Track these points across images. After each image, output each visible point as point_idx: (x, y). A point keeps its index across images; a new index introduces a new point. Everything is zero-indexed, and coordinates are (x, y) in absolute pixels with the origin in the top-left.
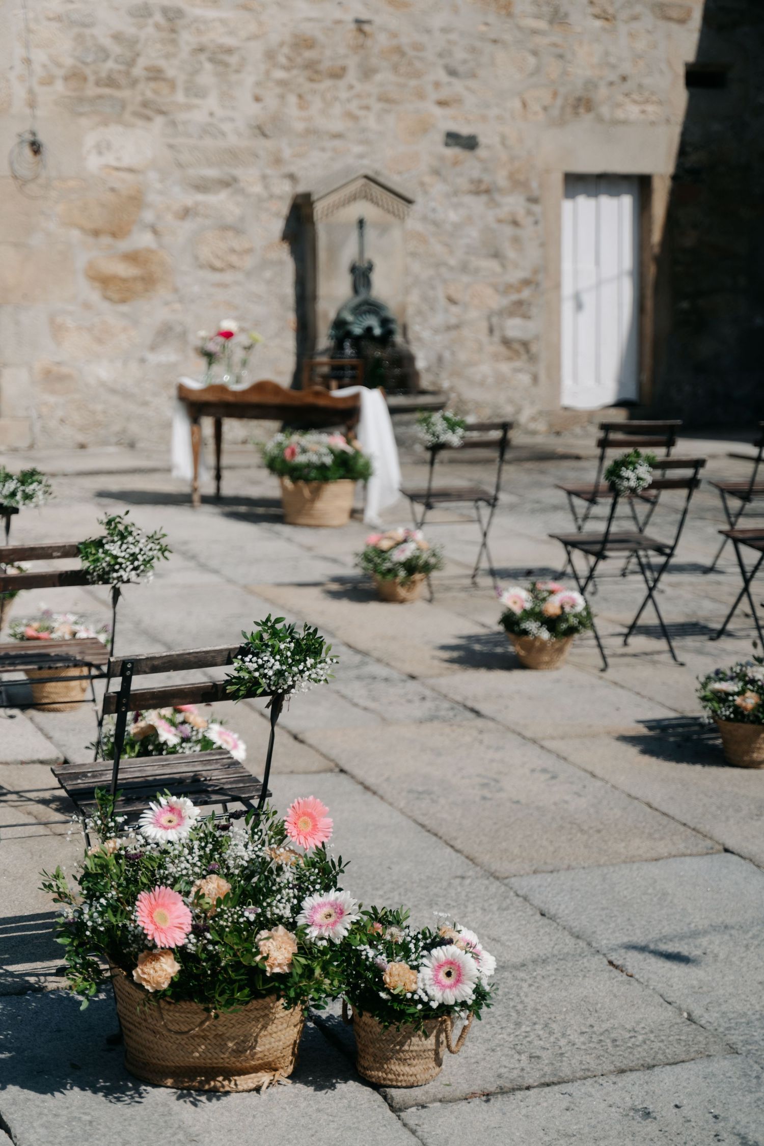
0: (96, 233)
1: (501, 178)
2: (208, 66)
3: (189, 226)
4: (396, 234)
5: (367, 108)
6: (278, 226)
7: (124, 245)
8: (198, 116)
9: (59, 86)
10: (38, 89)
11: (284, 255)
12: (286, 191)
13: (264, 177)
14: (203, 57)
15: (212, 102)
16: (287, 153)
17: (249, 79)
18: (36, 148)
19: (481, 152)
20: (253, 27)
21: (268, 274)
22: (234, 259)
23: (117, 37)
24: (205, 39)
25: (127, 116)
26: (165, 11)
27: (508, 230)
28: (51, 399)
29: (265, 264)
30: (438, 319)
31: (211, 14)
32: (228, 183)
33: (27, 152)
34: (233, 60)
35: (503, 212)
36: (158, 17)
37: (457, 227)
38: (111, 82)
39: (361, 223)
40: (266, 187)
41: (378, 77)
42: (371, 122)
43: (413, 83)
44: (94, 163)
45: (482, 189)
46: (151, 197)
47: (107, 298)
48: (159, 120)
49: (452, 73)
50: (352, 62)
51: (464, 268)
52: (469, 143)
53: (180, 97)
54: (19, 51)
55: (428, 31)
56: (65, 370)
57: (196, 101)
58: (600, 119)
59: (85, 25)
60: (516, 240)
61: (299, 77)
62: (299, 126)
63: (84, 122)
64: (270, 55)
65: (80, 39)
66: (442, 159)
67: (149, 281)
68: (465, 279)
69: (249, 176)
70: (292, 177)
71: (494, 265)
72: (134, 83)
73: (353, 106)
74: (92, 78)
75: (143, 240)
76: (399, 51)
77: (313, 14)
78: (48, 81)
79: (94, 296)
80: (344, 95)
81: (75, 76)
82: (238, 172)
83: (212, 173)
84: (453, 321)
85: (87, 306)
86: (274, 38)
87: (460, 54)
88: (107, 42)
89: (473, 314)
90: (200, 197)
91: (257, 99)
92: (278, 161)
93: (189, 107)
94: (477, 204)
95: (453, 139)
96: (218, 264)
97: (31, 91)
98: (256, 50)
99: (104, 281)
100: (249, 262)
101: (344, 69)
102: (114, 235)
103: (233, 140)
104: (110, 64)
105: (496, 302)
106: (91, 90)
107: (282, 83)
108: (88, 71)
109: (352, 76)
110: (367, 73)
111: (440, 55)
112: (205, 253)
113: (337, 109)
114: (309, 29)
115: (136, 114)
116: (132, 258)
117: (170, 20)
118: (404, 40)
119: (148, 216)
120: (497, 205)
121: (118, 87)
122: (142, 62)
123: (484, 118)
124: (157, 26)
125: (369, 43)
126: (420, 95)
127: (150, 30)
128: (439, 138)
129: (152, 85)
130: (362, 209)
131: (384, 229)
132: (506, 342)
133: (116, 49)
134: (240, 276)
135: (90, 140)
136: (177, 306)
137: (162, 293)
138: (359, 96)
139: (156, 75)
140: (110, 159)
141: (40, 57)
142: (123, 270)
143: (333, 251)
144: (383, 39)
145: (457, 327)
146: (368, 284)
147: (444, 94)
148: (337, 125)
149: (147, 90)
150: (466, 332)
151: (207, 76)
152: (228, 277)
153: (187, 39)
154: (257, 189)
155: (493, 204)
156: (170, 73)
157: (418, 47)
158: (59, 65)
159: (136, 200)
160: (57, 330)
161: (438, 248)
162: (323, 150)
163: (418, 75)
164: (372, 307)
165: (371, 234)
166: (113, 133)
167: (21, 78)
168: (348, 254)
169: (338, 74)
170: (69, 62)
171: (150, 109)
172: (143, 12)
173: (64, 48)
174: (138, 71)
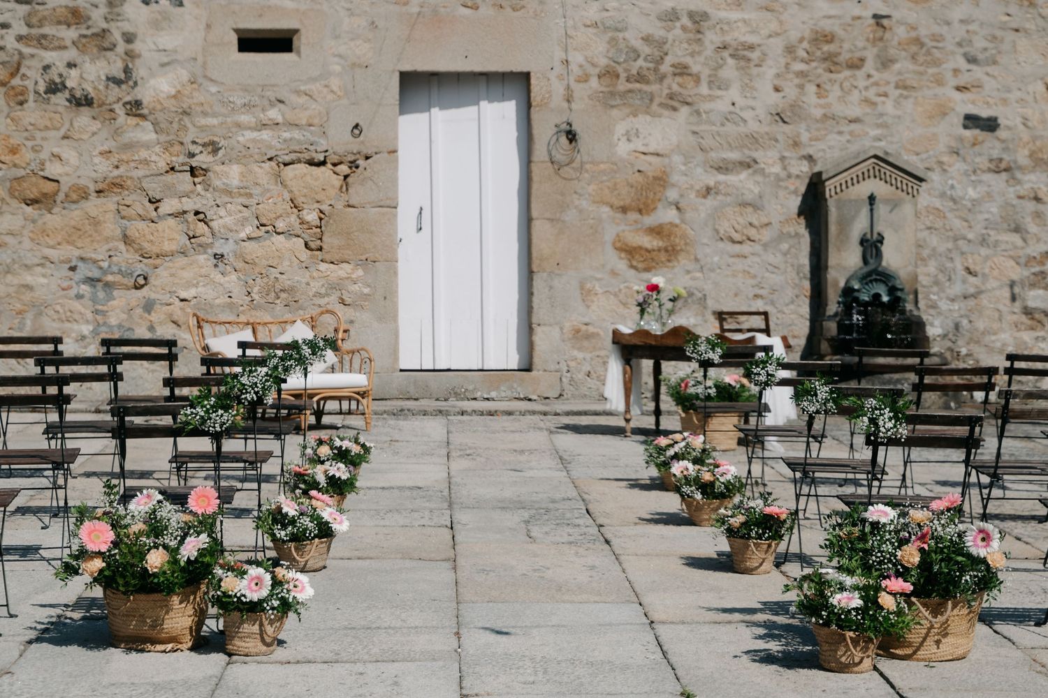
0: (624, 210)
1: (1022, 157)
2: (730, 61)
3: (710, 202)
4: (907, 209)
5: (886, 95)
6: (796, 202)
7: (649, 220)
8: (722, 106)
9: (594, 83)
10: (573, 85)
11: (801, 228)
12: (805, 169)
13: (783, 158)
14: (726, 54)
15: (734, 93)
16: (805, 137)
17: (769, 71)
18: (572, 136)
19: (1001, 133)
20: (774, 26)
21: (785, 246)
22: (752, 233)
23: (647, 39)
24: (728, 39)
25: (654, 107)
26: (691, 15)
27: (1031, 206)
28: (580, 355)
29: (782, 237)
30: (957, 289)
31: (734, 15)
32: (747, 165)
33: (564, 140)
34: (754, 55)
35: (1024, 189)
36: (685, 21)
37: (975, 202)
38: (640, 78)
39: (872, 199)
40: (785, 168)
41: (897, 66)
42: (889, 107)
43: (931, 71)
44: (623, 149)
45: (1001, 168)
46: (675, 178)
47: (632, 267)
48: (685, 110)
49: (972, 60)
50: (870, 54)
51: (983, 241)
52: (990, 125)
53: (704, 89)
54: (559, 54)
55: (948, 23)
56: (591, 329)
57: (719, 93)
59: (617, 30)
60: (1038, 215)
61: (818, 69)
62: (818, 113)
63: (615, 112)
64: (790, 50)
65: (613, 42)
66: (961, 139)
67: (671, 252)
68: (984, 251)
69: (769, 159)
70: (810, 158)
71: (1016, 239)
72: (662, 78)
73: (871, 94)
74: (623, 75)
75: (667, 215)
76: (918, 41)
77: (832, 12)
78: (584, 79)
79: (621, 265)
80: (862, 83)
81: (609, 74)
82: (755, 155)
83: (734, 156)
84: (972, 290)
85: (614, 273)
86: (794, 35)
87: (979, 43)
88: (638, 44)
89: (992, 284)
90: (721, 177)
91: (777, 90)
92: (796, 144)
93: (712, 98)
94: (998, 182)
95: (971, 121)
96: (737, 237)
97: (568, 87)
98: (777, 45)
99: (630, 252)
100: (766, 235)
101: (862, 60)
102: (640, 211)
103: (753, 126)
104: (640, 62)
105: (1017, 273)
106: (622, 86)
107: (801, 74)
108: (620, 70)
109: (869, 66)
110: (885, 63)
111: (960, 44)
112: (725, 227)
113: (855, 97)
114: (827, 26)
115: (661, 105)
116: (657, 231)
117: (696, 22)
118: (923, 32)
119: (672, 194)
120: (1019, 182)
121: (648, 82)
122: (669, 60)
123: (1005, 101)
124: (684, 28)
125: (887, 35)
126: (940, 82)
127: (678, 31)
128: (958, 120)
129: (678, 79)
130: (874, 186)
131: (895, 205)
132: (1028, 312)
133: (645, 50)
134: (757, 248)
135: (621, 128)
136: (699, 275)
137: (684, 262)
138: (876, 84)
139: (682, 70)
140: (638, 145)
141: (577, 58)
142: (648, 242)
143: (844, 225)
144: (901, 32)
145: (974, 296)
146: (879, 255)
147: (963, 80)
148: (855, 111)
149: (674, 84)
150: (984, 300)
151: (730, 70)
152: (746, 248)
153: (712, 38)
154: (777, 169)
155: (1014, 181)
156: (695, 69)
157: (937, 38)
158: (593, 65)
159: (662, 179)
160: (586, 294)
161: (957, 224)
162: (840, 133)
163: (936, 63)
165: (881, 210)
166: (642, 121)
167: (560, 77)
168: (860, 226)
169: (856, 65)
170: (603, 62)
171: (674, 102)
172: (671, 17)
173: (599, 51)
174: (665, 68)
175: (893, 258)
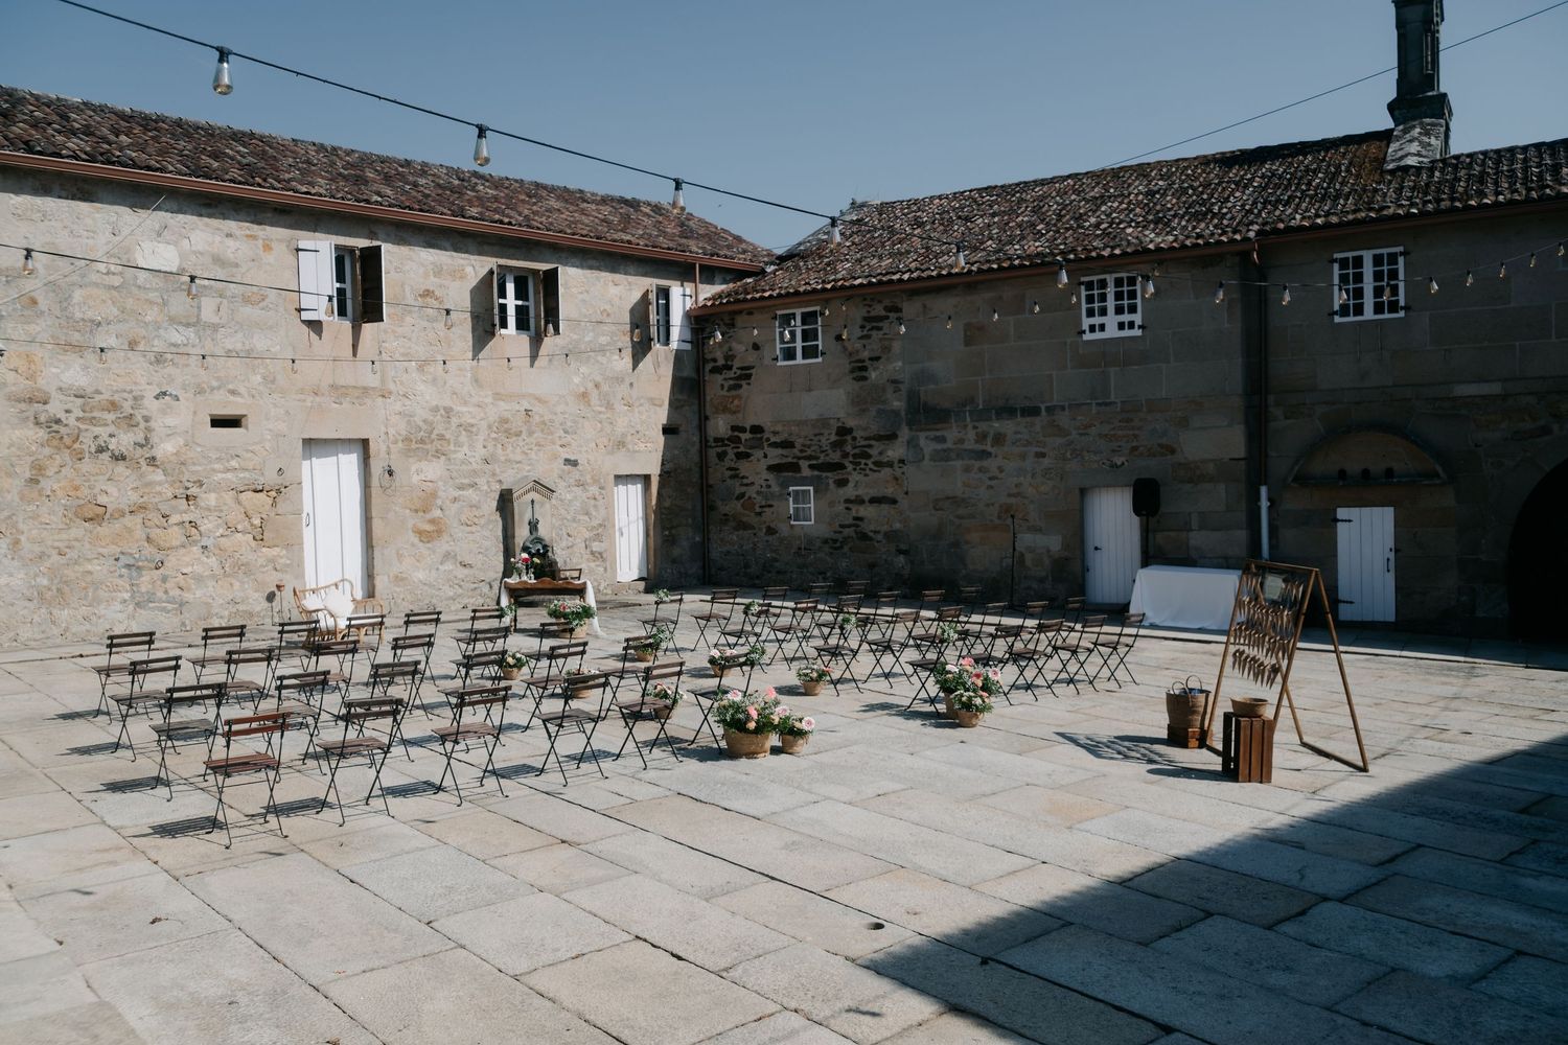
0: (416, 511)
1: (588, 478)
2: (464, 433)
3: (456, 505)
4: (548, 506)
5: (531, 449)
6: (495, 504)
7: (429, 516)
8: (460, 456)
9: (400, 444)
10: (391, 445)
11: (497, 517)
12: (497, 488)
13: (488, 482)
14: (461, 429)
15: (465, 449)
16: (498, 471)
17: (481, 438)
18: (390, 473)
19: (579, 467)
20: (482, 415)
21: (491, 527)
22: (476, 520)
23: (425, 421)
24: (462, 420)
25: (429, 457)
26: (445, 408)
27: (593, 502)
28: (398, 590)
29: (489, 522)
30: (564, 544)
31: (465, 409)
32: (473, 485)
33: (387, 475)
34: (474, 430)
35: (590, 494)
36: (442, 412)
37: (570, 501)
38: (422, 441)
39: (533, 501)
40: (489, 487)
41: (536, 435)
42: (533, 455)
43: (550, 437)
44: (415, 479)
45: (580, 484)
46: (440, 493)
47: (421, 541)
48: (443, 458)
49: (566, 432)
50: (524, 429)
51: (574, 520)
52: (574, 463)
53: (452, 447)
54: (383, 429)
55: (556, 414)
56: (404, 576)
57: (457, 449)
58: (629, 450)
59: (411, 416)
60: (595, 506)
61: (502, 436)
62: (503, 458)
63: (411, 460)
64: (490, 427)
65: (409, 422)
66: (563, 471)
67: (439, 532)
68: (575, 525)
69: (482, 482)
70: (500, 481)
71: (586, 518)
72: (432, 441)
73: (525, 449)
74: (414, 440)
75: (437, 513)
76: (544, 423)
77: (507, 408)
78: (396, 442)
79: (416, 540)
80: (521, 444)
81: (407, 440)
82: (477, 480)
83: (466, 481)
84: (570, 544)
85: (413, 545)
86: (491, 419)
87: (569, 424)
88: (421, 424)
89: (578, 540)
90: (461, 493)
91: (485, 447)
92: (494, 475)
93: (455, 452)
94: (578, 491)
95: (567, 461)
96: (469, 523)
97: (388, 447)
98: (484, 424)
99: (420, 533)
100: (482, 521)
101: (521, 432)
102: (424, 512)
103: (475, 466)
104: (422, 433)
105: (587, 535)
106: (414, 446)
107: (495, 439)
108: (412, 437)
109: (524, 436)
110: (531, 433)
111: (561, 424)
112: (463, 518)
113: (518, 450)
114: (507, 415)
115: (432, 455)
116: (432, 521)
117: (447, 413)
118: (546, 418)
119: (439, 502)
120: (588, 491)
121: (425, 444)
122: (436, 432)
123: (580, 452)
124: (442, 415)
125: (531, 420)
126: (554, 443)
127: (439, 417)
128: (562, 461)
129: (440, 442)
130: (533, 495)
131: (542, 504)
132: (592, 553)
133: (424, 427)
134: (479, 528)
135: (413, 468)
136: (452, 543)
137: (445, 537)
138: (527, 444)
139: (441, 437)
140: (422, 477)
141: (392, 431)
142: (428, 527)
143: (521, 516)
144: (537, 418)
145: (572, 547)
146: (537, 529)
147: (563, 441)
148: (519, 458)
149: (437, 444)
150: (575, 549)
151: (463, 438)
152: (474, 529)
153: (455, 421)
154: (485, 487)
155: (585, 490)
156: (447, 437)
157: (552, 421)
158: (400, 435)
159: (434, 495)
160: (400, 556)
161: (563, 512)
162: (513, 469)
163: (552, 433)
164: (539, 540)
165: (536, 506)
166: (423, 465)
167: (384, 441)
168: (528, 516)
169: (518, 434)
170: (404, 433)
171: (439, 454)
172: (435, 410)
173: (402, 427)
174: (433, 436)
175: (542, 532)
